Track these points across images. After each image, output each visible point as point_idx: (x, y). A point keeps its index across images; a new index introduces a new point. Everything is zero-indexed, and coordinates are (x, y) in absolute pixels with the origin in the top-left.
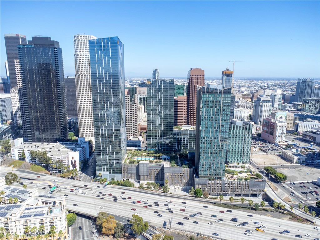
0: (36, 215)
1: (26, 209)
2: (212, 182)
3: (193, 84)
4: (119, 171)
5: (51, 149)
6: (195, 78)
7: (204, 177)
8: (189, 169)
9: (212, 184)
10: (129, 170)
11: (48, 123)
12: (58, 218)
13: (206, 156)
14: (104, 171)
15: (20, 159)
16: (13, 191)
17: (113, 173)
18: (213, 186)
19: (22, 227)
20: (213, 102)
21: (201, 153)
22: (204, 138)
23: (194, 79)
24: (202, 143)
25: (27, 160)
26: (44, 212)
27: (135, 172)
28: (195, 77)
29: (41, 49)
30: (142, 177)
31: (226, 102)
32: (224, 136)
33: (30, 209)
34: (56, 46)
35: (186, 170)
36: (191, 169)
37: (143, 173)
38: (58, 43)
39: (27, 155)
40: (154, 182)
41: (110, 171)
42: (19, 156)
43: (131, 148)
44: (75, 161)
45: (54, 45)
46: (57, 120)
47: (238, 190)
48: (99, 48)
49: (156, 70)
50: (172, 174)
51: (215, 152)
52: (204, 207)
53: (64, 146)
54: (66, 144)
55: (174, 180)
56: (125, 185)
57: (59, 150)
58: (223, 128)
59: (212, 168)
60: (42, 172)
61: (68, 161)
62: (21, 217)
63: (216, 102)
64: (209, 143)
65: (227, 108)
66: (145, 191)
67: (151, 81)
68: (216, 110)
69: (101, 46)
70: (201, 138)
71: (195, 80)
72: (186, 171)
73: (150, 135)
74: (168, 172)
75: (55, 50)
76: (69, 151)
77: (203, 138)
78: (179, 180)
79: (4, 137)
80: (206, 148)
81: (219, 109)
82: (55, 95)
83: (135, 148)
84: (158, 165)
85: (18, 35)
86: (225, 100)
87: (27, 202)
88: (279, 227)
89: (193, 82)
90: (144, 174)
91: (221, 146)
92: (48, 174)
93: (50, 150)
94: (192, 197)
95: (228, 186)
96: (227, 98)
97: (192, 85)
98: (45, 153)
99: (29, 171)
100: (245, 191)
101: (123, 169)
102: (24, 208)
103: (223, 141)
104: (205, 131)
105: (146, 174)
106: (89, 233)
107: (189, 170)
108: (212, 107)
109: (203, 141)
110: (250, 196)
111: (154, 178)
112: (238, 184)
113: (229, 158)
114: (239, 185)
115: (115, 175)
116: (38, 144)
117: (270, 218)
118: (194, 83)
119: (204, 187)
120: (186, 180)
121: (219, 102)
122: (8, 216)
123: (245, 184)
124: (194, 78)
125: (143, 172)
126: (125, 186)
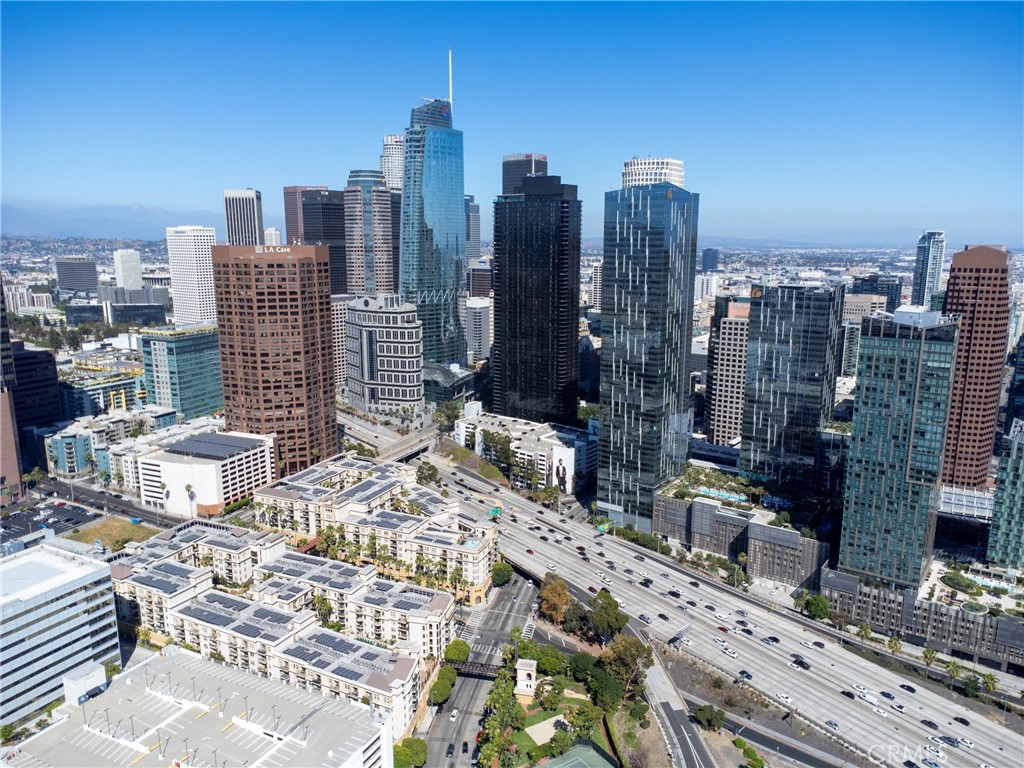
0: (438, 541)
1: (429, 529)
2: (871, 591)
3: (958, 298)
4: (646, 512)
5: (525, 433)
6: (970, 278)
7: (853, 573)
8: (817, 542)
9: (871, 597)
10: (669, 514)
11: (535, 376)
12: (470, 559)
13: (862, 514)
14: (613, 502)
15: (467, 446)
16: (421, 495)
17: (633, 513)
18: (874, 605)
19: (415, 556)
20: (892, 361)
21: (847, 502)
22: (859, 461)
23: (964, 281)
24: (853, 474)
25: (478, 449)
26: (452, 541)
27: (682, 521)
28: (968, 274)
29: (536, 204)
30: (696, 538)
31: (936, 365)
32: (924, 465)
33: (435, 530)
34: (566, 198)
35: (809, 542)
36: (824, 544)
37: (701, 529)
38: (574, 189)
39: (479, 439)
40: (726, 557)
41: (626, 506)
42: (466, 440)
43: (705, 462)
44: (564, 469)
45: (562, 195)
46: (552, 370)
47: (955, 637)
48: (626, 211)
49: (931, 235)
50: (768, 546)
51: (891, 507)
52: (816, 644)
53: (555, 432)
54: (559, 430)
55: (773, 563)
56: (646, 543)
57: (539, 440)
58: (921, 443)
59: (878, 553)
60: (496, 481)
61: (551, 468)
62: (416, 537)
63: (904, 361)
64: (873, 479)
65: (938, 383)
66: (685, 567)
67: (762, 291)
68: (902, 387)
69: (630, 206)
70: (851, 460)
71: (969, 285)
72: (808, 545)
73: (748, 435)
74: (759, 537)
75: (563, 207)
76: (555, 445)
77: (855, 460)
78: (786, 566)
79: (456, 396)
80: (865, 492)
81: (911, 385)
82: (553, 312)
83: (713, 465)
84: (741, 515)
85: (530, 156)
86: (934, 361)
87: (434, 519)
88: (1000, 751)
89: (960, 291)
90: (703, 532)
91: (913, 492)
92: (506, 486)
93: (522, 437)
94: (800, 616)
95: (925, 618)
96: (940, 353)
97: (955, 301)
98: (508, 441)
99: (476, 473)
100: (980, 647)
101: (655, 508)
102: (426, 525)
103: (919, 479)
104: (862, 440)
105: (707, 533)
106: (524, 607)
107: (816, 546)
108: (890, 376)
109: (857, 468)
110: (1004, 667)
111: (727, 546)
112: (956, 618)
113: (994, 547)
114: (963, 624)
115: (637, 518)
116: (507, 420)
117: (994, 725)
118: (961, 294)
119: (847, 601)
120: (806, 571)
121: (913, 364)
122: (398, 530)
123: (984, 625)
124: (964, 278)
125: (700, 524)
126: (644, 546)
